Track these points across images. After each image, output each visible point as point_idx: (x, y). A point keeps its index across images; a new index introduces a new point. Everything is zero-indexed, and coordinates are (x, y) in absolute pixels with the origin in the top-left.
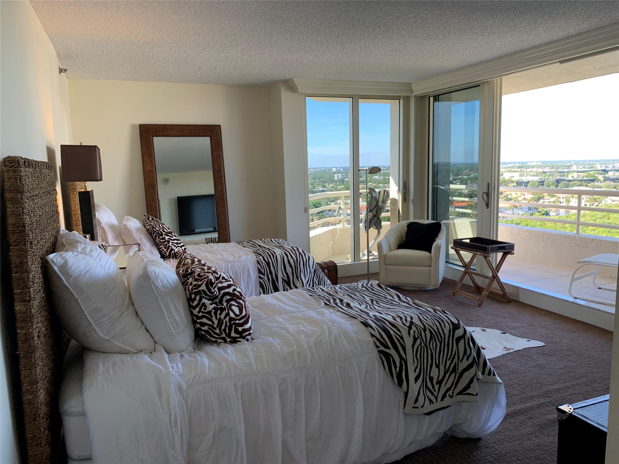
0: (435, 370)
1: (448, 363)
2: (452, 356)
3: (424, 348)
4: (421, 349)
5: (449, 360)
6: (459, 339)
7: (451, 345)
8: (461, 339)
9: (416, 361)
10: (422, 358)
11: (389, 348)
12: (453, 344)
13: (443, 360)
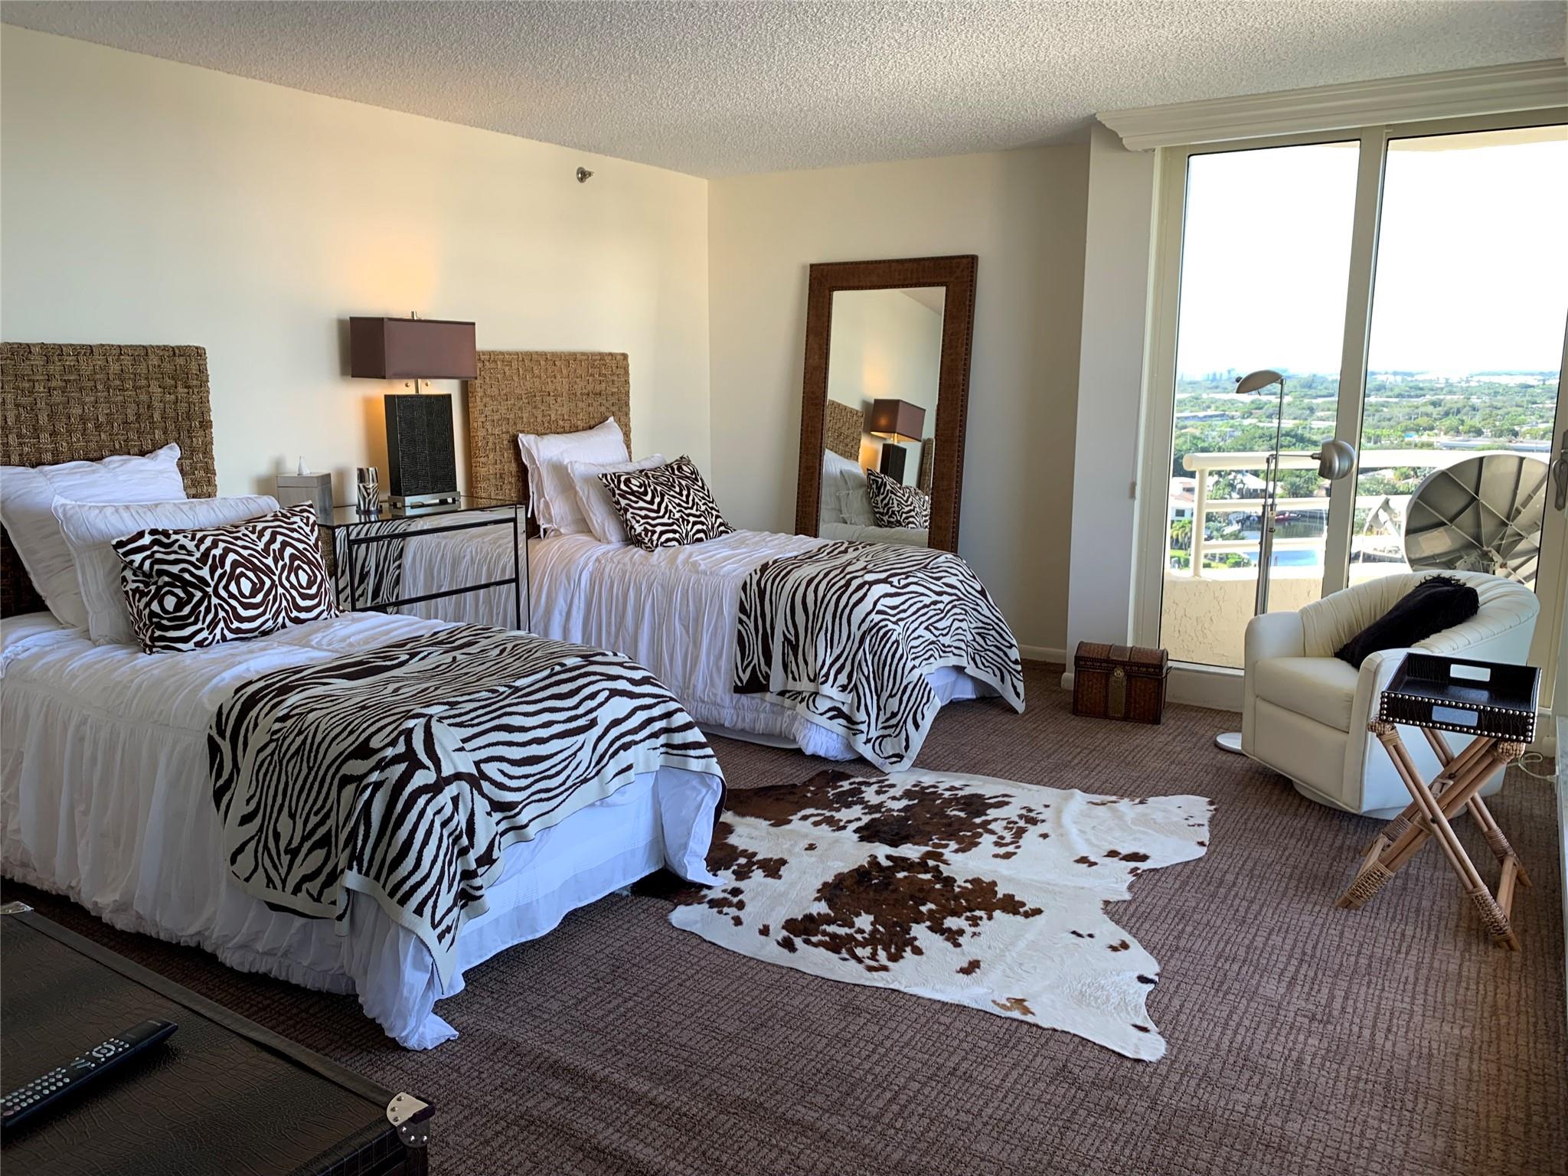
0: (284, 821)
1: (314, 820)
2: (325, 810)
3: (275, 766)
4: (270, 763)
5: (316, 814)
6: (346, 780)
7: (326, 785)
8: (350, 783)
9: (254, 783)
10: (266, 783)
11: (224, 738)
12: (331, 784)
13: (303, 809)
